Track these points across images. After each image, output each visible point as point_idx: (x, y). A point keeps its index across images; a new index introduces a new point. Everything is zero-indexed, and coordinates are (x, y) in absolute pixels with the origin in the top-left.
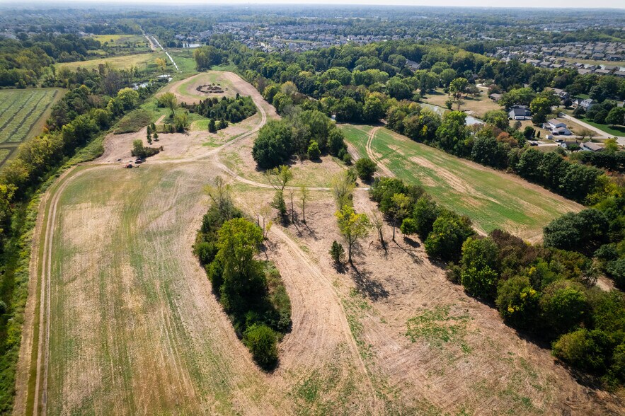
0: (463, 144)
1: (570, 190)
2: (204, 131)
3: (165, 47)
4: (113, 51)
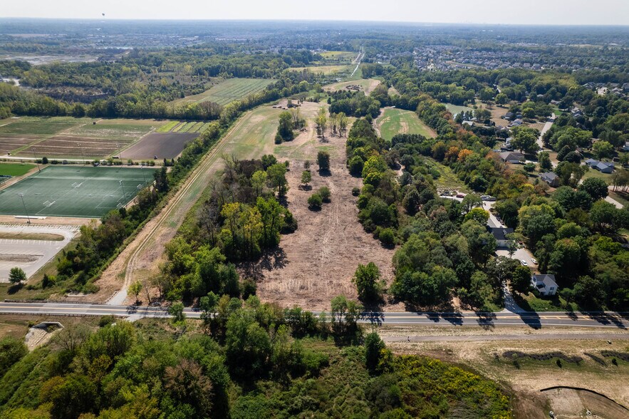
2: (325, 103)
3: (362, 62)
4: (326, 62)
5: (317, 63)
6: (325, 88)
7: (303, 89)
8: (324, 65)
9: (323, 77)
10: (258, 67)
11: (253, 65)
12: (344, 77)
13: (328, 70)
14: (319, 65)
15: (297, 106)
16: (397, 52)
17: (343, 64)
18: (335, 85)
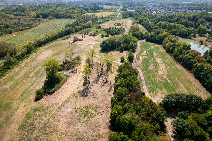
0: (180, 57)
1: (209, 86)
2: (100, 37)
3: (122, 10)
4: (105, 10)
5: (101, 11)
6: (102, 26)
7: (89, 26)
8: (104, 11)
9: (102, 18)
10: (69, 13)
11: (67, 12)
12: (113, 18)
13: (105, 15)
14: (102, 12)
15: (80, 40)
16: (137, 6)
17: (113, 11)
18: (108, 23)
